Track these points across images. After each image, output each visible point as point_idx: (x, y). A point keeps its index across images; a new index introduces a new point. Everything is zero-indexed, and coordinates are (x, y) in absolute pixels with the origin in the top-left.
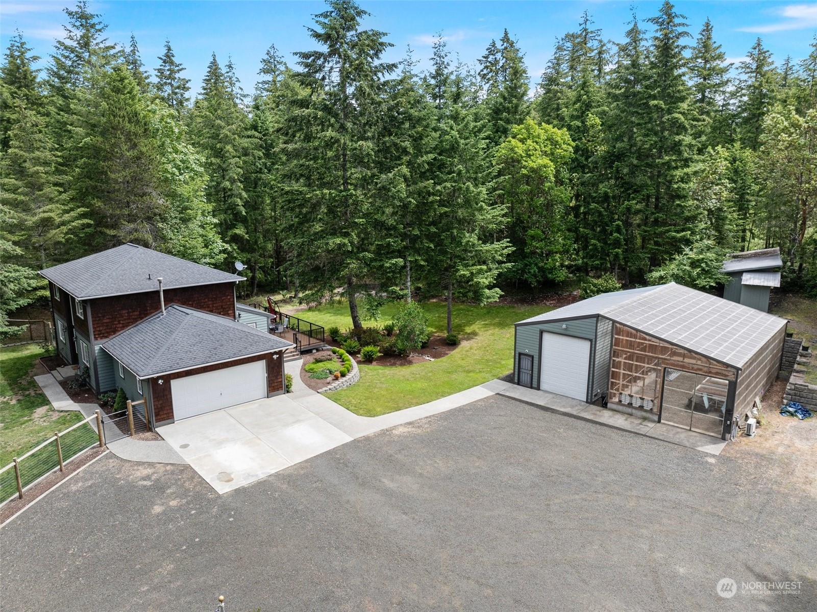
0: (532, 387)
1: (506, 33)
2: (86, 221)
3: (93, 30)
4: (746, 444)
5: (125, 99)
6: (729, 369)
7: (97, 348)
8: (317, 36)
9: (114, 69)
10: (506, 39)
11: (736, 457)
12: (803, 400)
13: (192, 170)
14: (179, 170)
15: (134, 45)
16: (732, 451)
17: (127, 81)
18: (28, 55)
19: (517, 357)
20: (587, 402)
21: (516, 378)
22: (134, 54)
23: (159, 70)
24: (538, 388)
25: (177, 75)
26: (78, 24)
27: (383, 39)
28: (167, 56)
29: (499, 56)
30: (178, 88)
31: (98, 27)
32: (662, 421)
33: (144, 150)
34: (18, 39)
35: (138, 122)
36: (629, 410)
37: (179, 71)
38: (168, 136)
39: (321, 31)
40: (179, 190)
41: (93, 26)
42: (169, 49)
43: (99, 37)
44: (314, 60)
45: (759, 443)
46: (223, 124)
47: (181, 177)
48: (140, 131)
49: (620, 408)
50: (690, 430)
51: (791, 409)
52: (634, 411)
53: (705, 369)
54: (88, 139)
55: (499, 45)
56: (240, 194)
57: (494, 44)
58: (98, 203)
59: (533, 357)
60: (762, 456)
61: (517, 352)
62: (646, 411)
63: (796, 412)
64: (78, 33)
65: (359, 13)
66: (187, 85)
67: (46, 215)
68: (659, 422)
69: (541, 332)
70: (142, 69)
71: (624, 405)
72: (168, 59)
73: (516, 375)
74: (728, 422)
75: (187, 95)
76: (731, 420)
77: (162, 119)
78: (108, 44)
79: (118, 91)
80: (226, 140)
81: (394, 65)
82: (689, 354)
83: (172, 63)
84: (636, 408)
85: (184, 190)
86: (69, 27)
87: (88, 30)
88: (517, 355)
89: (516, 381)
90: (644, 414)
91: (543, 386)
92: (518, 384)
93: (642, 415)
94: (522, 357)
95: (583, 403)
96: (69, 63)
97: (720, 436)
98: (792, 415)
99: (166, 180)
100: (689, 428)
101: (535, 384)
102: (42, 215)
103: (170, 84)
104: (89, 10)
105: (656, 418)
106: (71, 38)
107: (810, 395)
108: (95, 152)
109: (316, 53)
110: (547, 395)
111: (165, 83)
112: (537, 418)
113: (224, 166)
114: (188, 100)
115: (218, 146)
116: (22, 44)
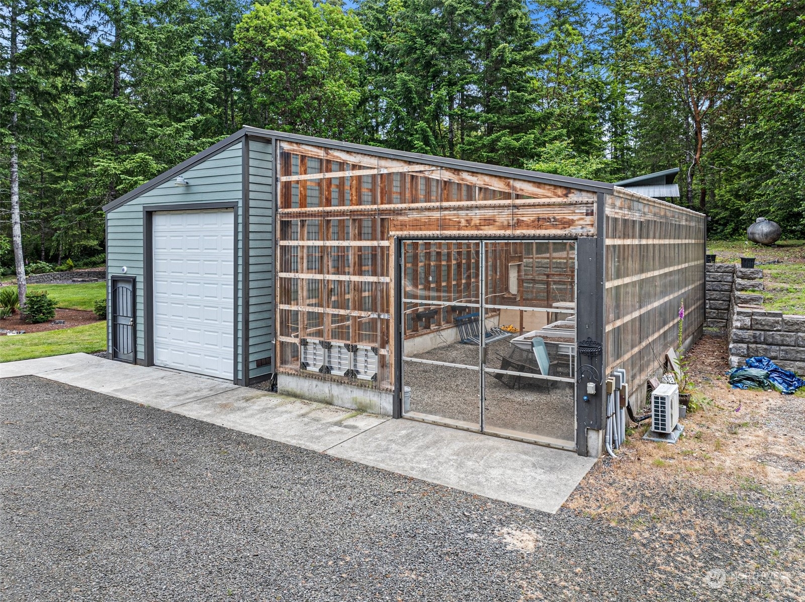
0: (135, 361)
4: (658, 465)
6: (574, 197)
11: (623, 519)
12: (774, 351)
16: (610, 494)
20: (236, 381)
21: (111, 344)
24: (150, 362)
36: (324, 389)
45: (701, 459)
49: (305, 386)
50: (482, 432)
51: (753, 372)
52: (337, 391)
53: (504, 217)
59: (133, 281)
60: (720, 503)
61: (110, 278)
62: (364, 385)
63: (767, 377)
68: (398, 414)
69: (149, 215)
71: (313, 376)
73: (111, 336)
74: (591, 387)
76: (597, 378)
82: (456, 179)
84: (339, 382)
88: (110, 284)
89: (111, 351)
90: (359, 395)
91: (161, 355)
92: (115, 357)
93: (355, 401)
94: (120, 285)
95: (224, 386)
97: (571, 445)
98: (760, 384)
101: (141, 352)
105: (386, 403)
107: (791, 338)
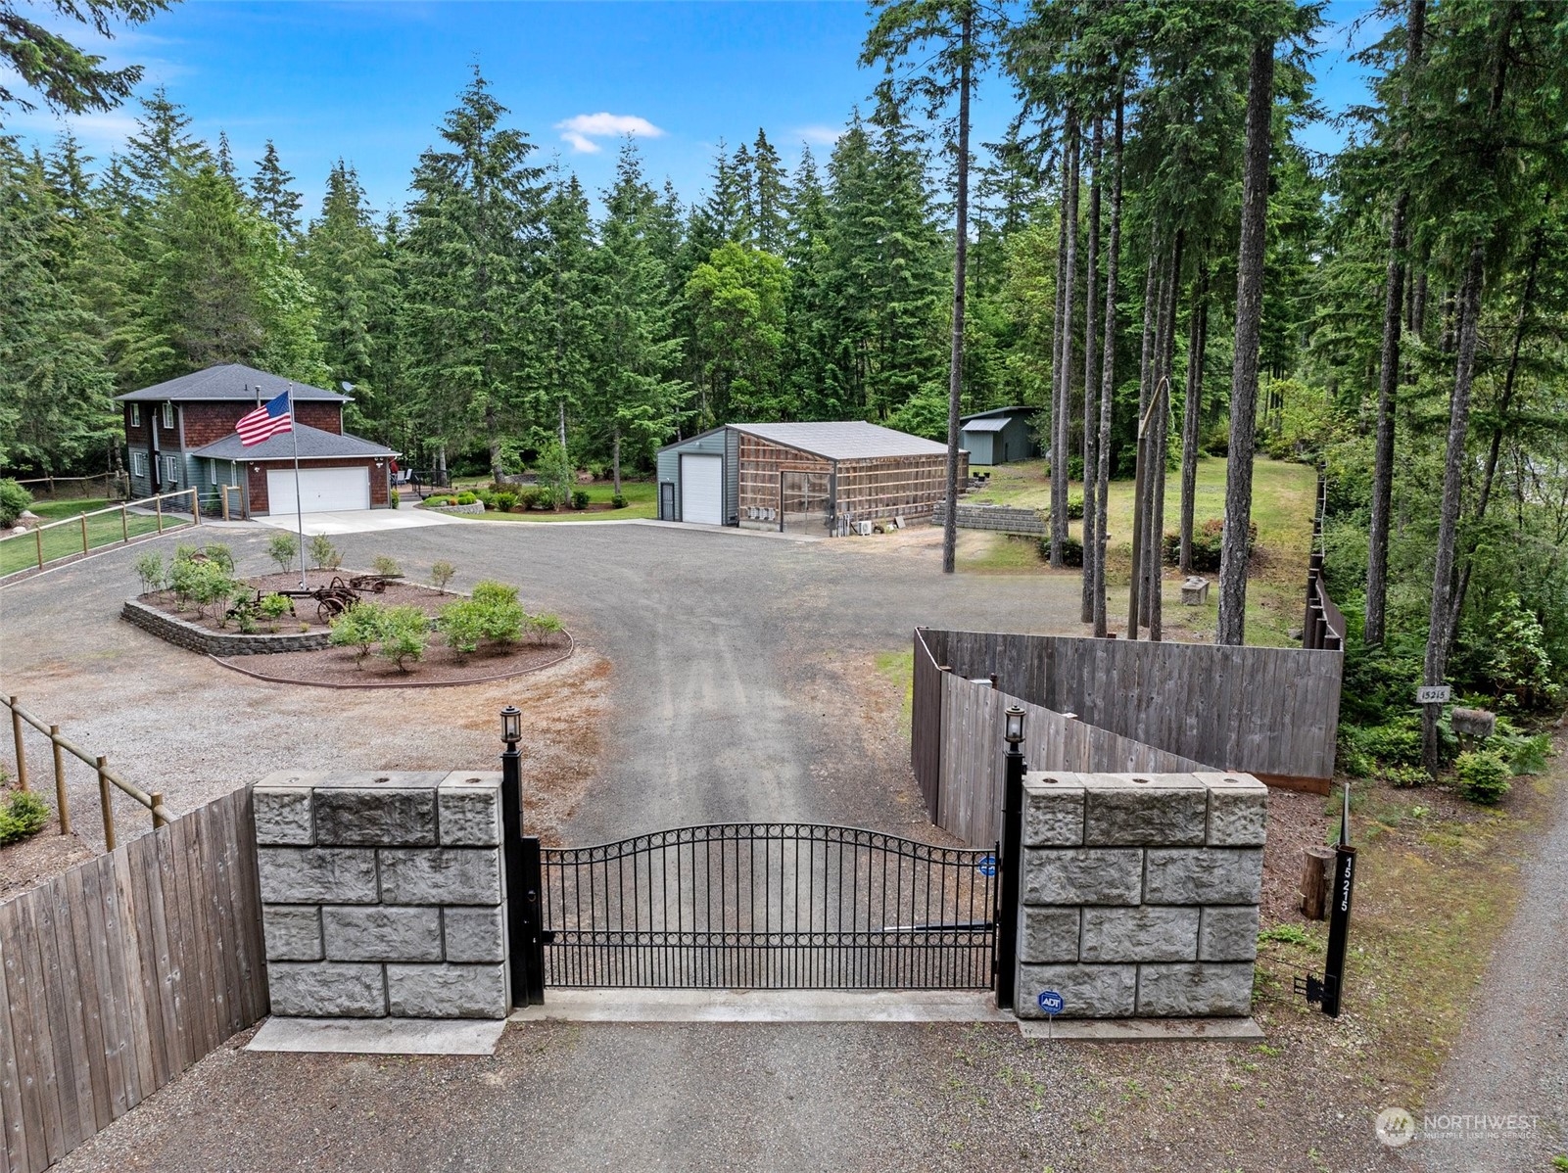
1: (762, 135)
2: (166, 349)
3: (172, 124)
5: (216, 208)
7: (188, 456)
8: (447, 135)
9: (202, 171)
10: (761, 143)
13: (300, 300)
14: (283, 298)
15: (224, 143)
17: (218, 187)
18: (78, 155)
19: (660, 489)
20: (722, 525)
21: (660, 512)
22: (225, 154)
23: (257, 180)
25: (282, 188)
26: (154, 116)
27: (522, 140)
28: (269, 160)
29: (751, 166)
30: (284, 204)
31: (178, 120)
32: (784, 530)
33: (240, 267)
34: (65, 134)
35: (232, 235)
37: (284, 181)
38: (269, 256)
39: (450, 130)
40: (281, 320)
41: (172, 119)
42: (272, 150)
43: (181, 133)
44: (445, 165)
46: (342, 247)
47: (286, 307)
48: (235, 246)
49: (750, 524)
52: (761, 525)
54: (169, 255)
55: (752, 151)
56: (363, 338)
57: (744, 150)
58: (180, 328)
61: (660, 483)
64: (153, 127)
65: (497, 109)
66: (296, 202)
67: (120, 337)
68: (781, 531)
69: (680, 456)
70: (233, 175)
71: (753, 520)
72: (270, 163)
74: (832, 517)
75: (296, 215)
76: (834, 514)
77: (262, 234)
78: (192, 141)
79: (207, 197)
80: (345, 267)
81: (541, 171)
82: (799, 454)
83: (275, 169)
84: (762, 521)
85: (288, 322)
86: (144, 121)
87: (167, 125)
88: (660, 486)
91: (686, 517)
92: (662, 519)
93: (768, 528)
94: (664, 487)
95: (718, 527)
96: (142, 165)
97: (829, 535)
99: (266, 308)
101: (677, 517)
102: (115, 338)
103: (272, 199)
104: (168, 100)
105: (778, 527)
106: (145, 133)
108: (178, 270)
109: (449, 155)
111: (266, 199)
113: (343, 302)
114: (297, 223)
115: (335, 275)
116: (71, 140)
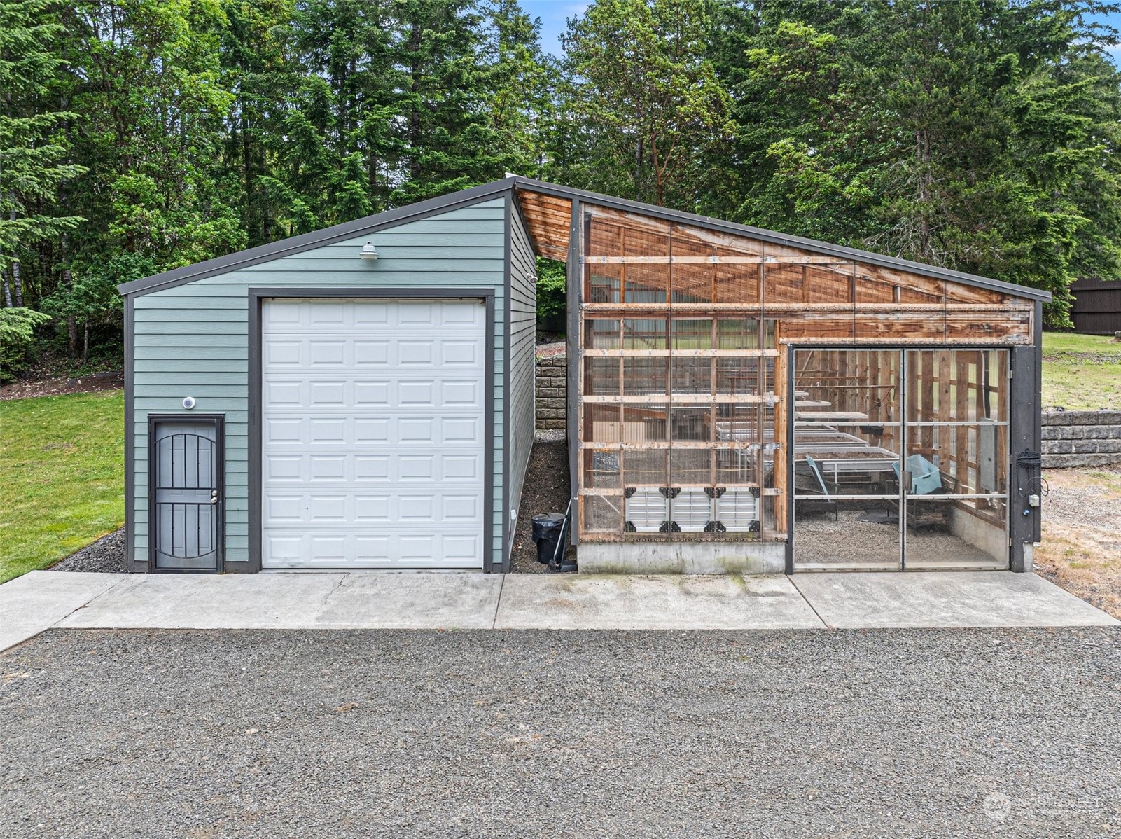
0: (222, 567)
6: (1009, 304)
19: (141, 442)
20: (488, 568)
21: (141, 542)
24: (254, 565)
32: (797, 566)
36: (668, 554)
49: (632, 554)
50: (903, 570)
52: (689, 553)
53: (932, 322)
59: (218, 423)
61: (141, 418)
62: (738, 539)
71: (647, 539)
73: (141, 529)
82: (873, 277)
84: (695, 540)
88: (141, 430)
89: (142, 555)
90: (729, 553)
91: (278, 546)
92: (153, 566)
93: (722, 562)
94: (165, 432)
95: (476, 577)
97: (998, 564)
100: (895, 566)
101: (237, 549)
105: (773, 557)
110: (304, 580)
112: (333, 702)
